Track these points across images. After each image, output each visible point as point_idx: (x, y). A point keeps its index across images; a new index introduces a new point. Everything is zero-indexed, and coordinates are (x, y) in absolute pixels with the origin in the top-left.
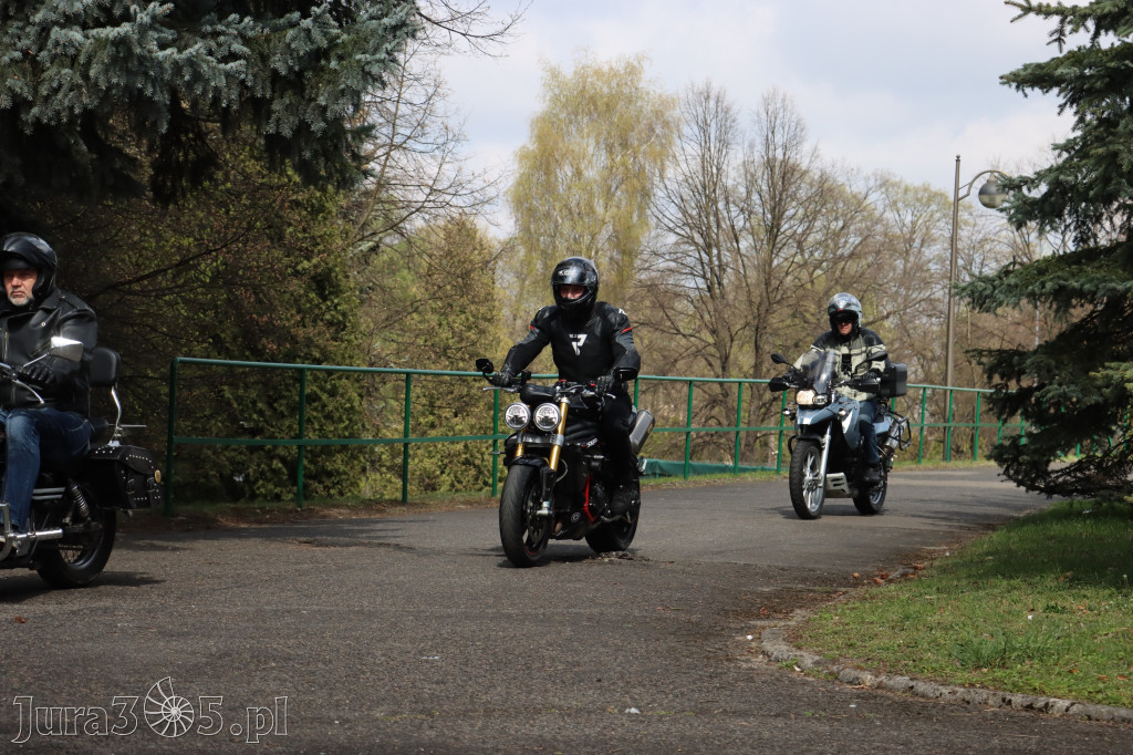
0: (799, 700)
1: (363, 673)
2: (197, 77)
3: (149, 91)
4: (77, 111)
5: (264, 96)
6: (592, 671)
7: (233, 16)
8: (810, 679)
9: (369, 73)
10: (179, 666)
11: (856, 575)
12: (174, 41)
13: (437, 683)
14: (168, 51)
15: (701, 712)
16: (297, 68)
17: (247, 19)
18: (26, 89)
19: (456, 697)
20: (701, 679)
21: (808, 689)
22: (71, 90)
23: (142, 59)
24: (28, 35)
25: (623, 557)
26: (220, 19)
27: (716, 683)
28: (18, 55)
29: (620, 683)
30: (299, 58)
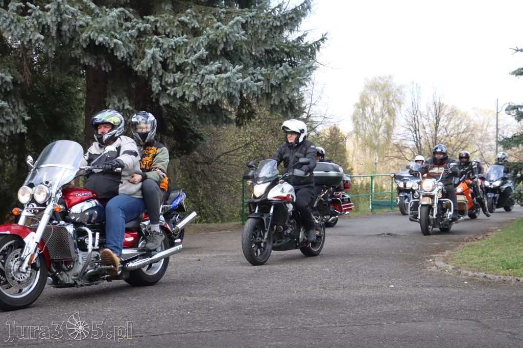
0: (447, 281)
1: (304, 275)
2: (248, 87)
3: (234, 93)
4: (215, 100)
5: (269, 92)
6: (378, 273)
7: (259, 68)
8: (451, 274)
9: (302, 83)
10: (246, 274)
11: (467, 238)
12: (242, 77)
13: (328, 278)
14: (239, 80)
15: (415, 286)
16: (279, 83)
17: (263, 68)
18: (198, 95)
19: (334, 283)
20: (414, 275)
21: (450, 277)
24: (198, 78)
25: (389, 234)
26: (254, 69)
27: (419, 276)
28: (196, 84)
29: (388, 277)
30: (279, 79)
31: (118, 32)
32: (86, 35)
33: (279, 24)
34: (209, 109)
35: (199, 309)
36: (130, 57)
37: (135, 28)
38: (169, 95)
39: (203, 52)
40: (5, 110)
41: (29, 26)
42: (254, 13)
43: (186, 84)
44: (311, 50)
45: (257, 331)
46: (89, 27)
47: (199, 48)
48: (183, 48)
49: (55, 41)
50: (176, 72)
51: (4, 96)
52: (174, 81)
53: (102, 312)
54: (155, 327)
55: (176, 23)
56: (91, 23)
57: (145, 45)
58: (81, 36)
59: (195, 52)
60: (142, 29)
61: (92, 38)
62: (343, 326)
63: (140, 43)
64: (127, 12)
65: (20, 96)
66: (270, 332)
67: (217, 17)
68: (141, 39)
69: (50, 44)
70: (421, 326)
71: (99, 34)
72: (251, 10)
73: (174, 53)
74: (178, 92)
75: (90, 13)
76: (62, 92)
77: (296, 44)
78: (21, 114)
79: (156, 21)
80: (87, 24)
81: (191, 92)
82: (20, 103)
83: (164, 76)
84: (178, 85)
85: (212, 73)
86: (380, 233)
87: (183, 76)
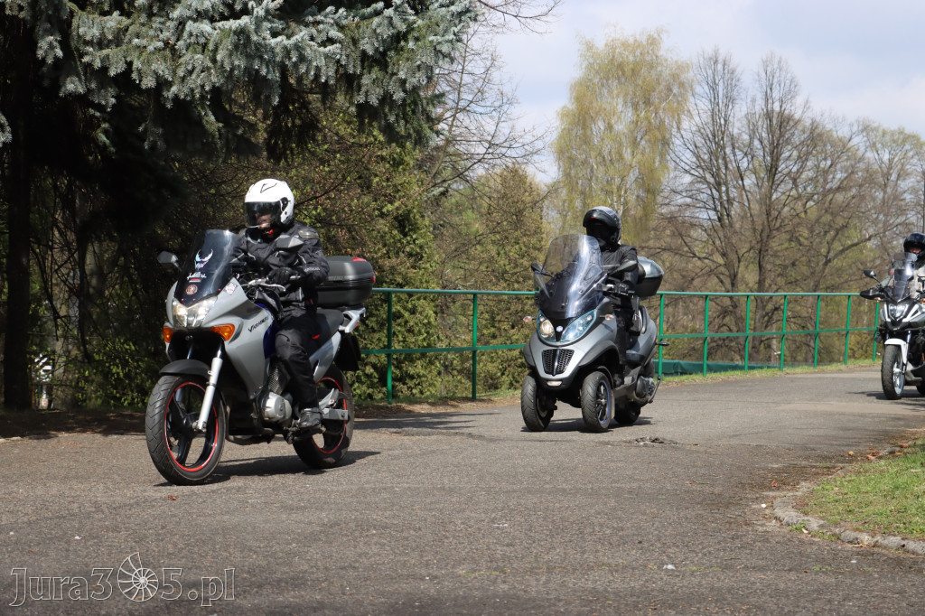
0: (808, 557)
1: (447, 538)
2: (302, 58)
3: (264, 72)
4: (207, 88)
5: (355, 72)
6: (634, 535)
7: (330, 9)
8: (816, 540)
9: (440, 51)
10: (299, 534)
11: (851, 453)
12: (283, 29)
13: (508, 545)
14: (279, 39)
15: (726, 568)
16: (381, 49)
17: (342, 11)
18: (167, 72)
19: (523, 558)
20: (725, 540)
21: (815, 547)
22: (202, 72)
23: (258, 46)
24: (168, 29)
25: (654, 441)
26: (319, 11)
27: (737, 543)
28: (160, 44)
29: (659, 545)
30: (384, 41)
38: (89, 65)
43: (136, 41)
50: (108, 13)
52: (103, 34)
74: (113, 60)
81: (148, 63)
83: (75, 22)
84: (113, 46)
85: (203, 18)
86: (634, 438)
87: (126, 21)
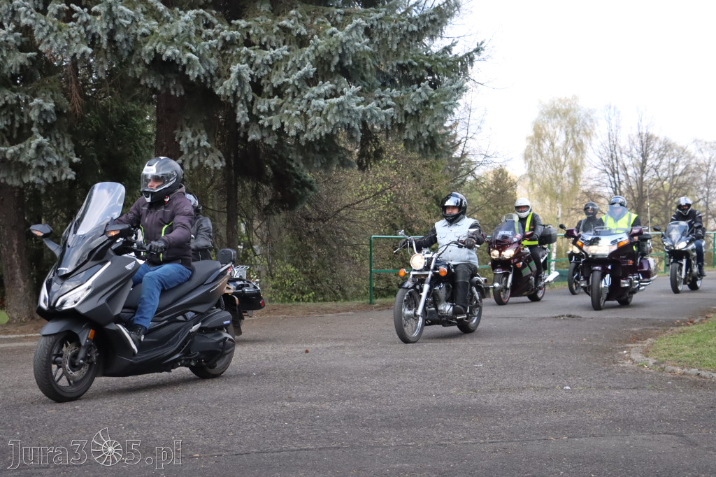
0: (645, 381)
1: (448, 373)
2: (373, 116)
3: (352, 125)
4: (323, 134)
5: (402, 123)
6: (550, 370)
7: (388, 89)
8: (652, 371)
9: (447, 110)
10: (369, 371)
11: (678, 321)
12: (363, 102)
13: (480, 377)
14: (361, 106)
15: (599, 388)
16: (415, 109)
17: (393, 90)
18: (302, 127)
19: (488, 383)
20: (600, 372)
21: (650, 375)
22: (320, 126)
23: (349, 111)
24: (302, 104)
25: (570, 316)
26: (382, 91)
27: (607, 374)
28: (298, 112)
29: (563, 375)
30: (416, 105)
31: (195, 42)
32: (151, 48)
33: (415, 28)
34: (318, 148)
35: (301, 419)
36: (211, 76)
37: (219, 38)
38: (262, 126)
39: (309, 68)
40: (45, 149)
41: (73, 35)
42: (381, 14)
43: (286, 111)
44: (462, 65)
45: (376, 449)
46: (154, 36)
47: (303, 63)
48: (283, 63)
49: (109, 56)
50: (273, 97)
51: (45, 131)
52: (269, 108)
53: (169, 422)
54: (239, 443)
55: (276, 29)
56: (157, 31)
57: (232, 60)
58: (143, 48)
59: (299, 69)
60: (228, 39)
61: (158, 51)
62: (496, 442)
63: (226, 58)
64: (208, 15)
65: (66, 130)
66: (394, 450)
67: (332, 20)
68: (227, 52)
69: (101, 60)
70: (602, 442)
71: (167, 46)
72: (378, 9)
73: (270, 70)
74: (274, 122)
75: (158, 16)
76: (123, 125)
77: (440, 57)
78: (67, 155)
79: (249, 27)
80: (152, 32)
81: (292, 122)
82: (66, 140)
83: (255, 102)
84: (274, 114)
85: (321, 98)
86: (558, 315)
87: (281, 101)
